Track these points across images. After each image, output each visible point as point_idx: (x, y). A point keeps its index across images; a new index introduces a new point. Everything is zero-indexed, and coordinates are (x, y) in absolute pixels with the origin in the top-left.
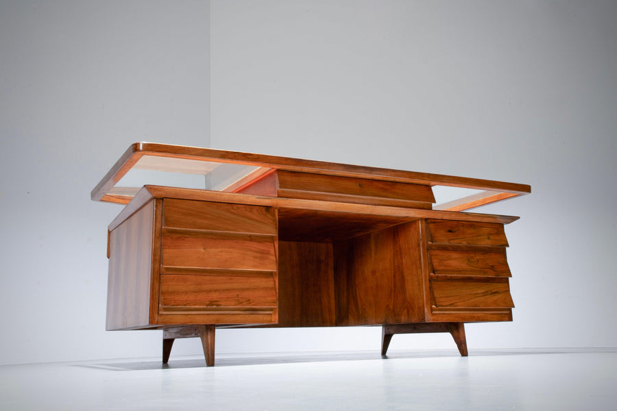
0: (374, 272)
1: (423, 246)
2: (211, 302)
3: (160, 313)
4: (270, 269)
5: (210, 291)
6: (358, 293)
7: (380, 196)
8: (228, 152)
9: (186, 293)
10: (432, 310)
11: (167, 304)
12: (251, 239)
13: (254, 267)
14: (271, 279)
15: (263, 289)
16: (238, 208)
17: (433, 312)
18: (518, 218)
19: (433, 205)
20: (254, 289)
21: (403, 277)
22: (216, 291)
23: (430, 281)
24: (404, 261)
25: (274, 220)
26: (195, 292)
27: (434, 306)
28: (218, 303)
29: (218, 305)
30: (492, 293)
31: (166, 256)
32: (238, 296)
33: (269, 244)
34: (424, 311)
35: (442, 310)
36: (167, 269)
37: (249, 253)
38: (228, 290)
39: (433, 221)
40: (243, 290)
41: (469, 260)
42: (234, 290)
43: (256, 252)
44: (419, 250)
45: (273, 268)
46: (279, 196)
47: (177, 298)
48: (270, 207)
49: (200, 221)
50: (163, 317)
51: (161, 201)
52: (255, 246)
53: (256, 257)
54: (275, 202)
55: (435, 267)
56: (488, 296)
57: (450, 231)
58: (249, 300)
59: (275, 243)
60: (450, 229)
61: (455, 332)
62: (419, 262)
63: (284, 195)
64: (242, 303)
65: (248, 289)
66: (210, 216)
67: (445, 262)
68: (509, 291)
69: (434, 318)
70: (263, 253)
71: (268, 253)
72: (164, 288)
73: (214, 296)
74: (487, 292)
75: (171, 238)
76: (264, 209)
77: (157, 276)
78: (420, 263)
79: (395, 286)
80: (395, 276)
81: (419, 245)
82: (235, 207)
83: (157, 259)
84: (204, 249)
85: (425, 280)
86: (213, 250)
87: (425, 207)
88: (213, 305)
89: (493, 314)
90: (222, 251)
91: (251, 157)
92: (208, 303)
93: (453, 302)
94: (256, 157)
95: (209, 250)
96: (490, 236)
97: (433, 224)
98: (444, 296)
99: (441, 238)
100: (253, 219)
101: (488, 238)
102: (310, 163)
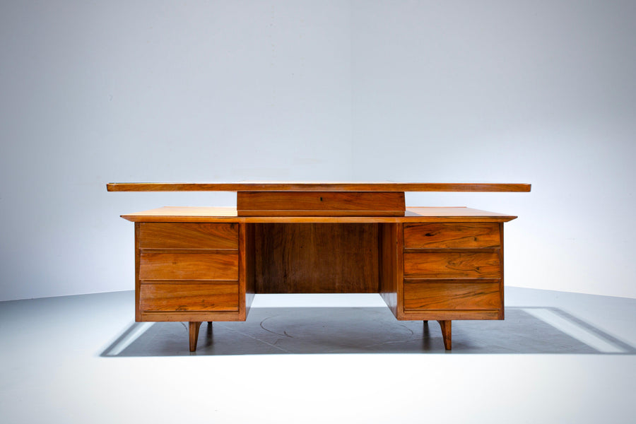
1: (399, 249)
2: (181, 306)
3: (142, 313)
4: (232, 278)
5: (180, 298)
7: (341, 209)
9: (160, 299)
10: (404, 310)
12: (218, 252)
13: (218, 277)
15: (227, 295)
16: (205, 227)
18: (516, 217)
19: (405, 212)
20: (219, 295)
22: (185, 297)
23: (404, 283)
25: (237, 236)
26: (167, 299)
28: (186, 307)
29: (186, 309)
30: (476, 295)
31: (141, 270)
32: (205, 301)
33: (234, 256)
37: (214, 265)
38: (195, 296)
39: (409, 225)
40: (209, 296)
41: (449, 263)
42: (201, 296)
43: (221, 263)
45: (235, 278)
46: (241, 216)
48: (235, 223)
50: (145, 316)
51: (139, 224)
52: (219, 257)
53: (220, 269)
54: (236, 220)
56: (470, 298)
57: (428, 235)
58: (215, 305)
59: (241, 255)
60: (428, 232)
63: (243, 214)
64: (208, 307)
65: (214, 295)
66: (178, 237)
67: (420, 266)
69: (407, 316)
70: (227, 264)
72: (142, 296)
73: (184, 301)
74: (469, 293)
75: (148, 255)
76: (229, 225)
81: (396, 247)
82: (202, 226)
84: (174, 263)
85: (400, 283)
86: (183, 264)
87: (396, 215)
88: (181, 309)
89: (480, 313)
90: (190, 265)
92: (177, 307)
93: (424, 304)
95: (178, 264)
96: (478, 238)
97: (409, 229)
98: (415, 298)
99: (415, 243)
100: (218, 236)
101: (476, 239)
102: (264, 186)
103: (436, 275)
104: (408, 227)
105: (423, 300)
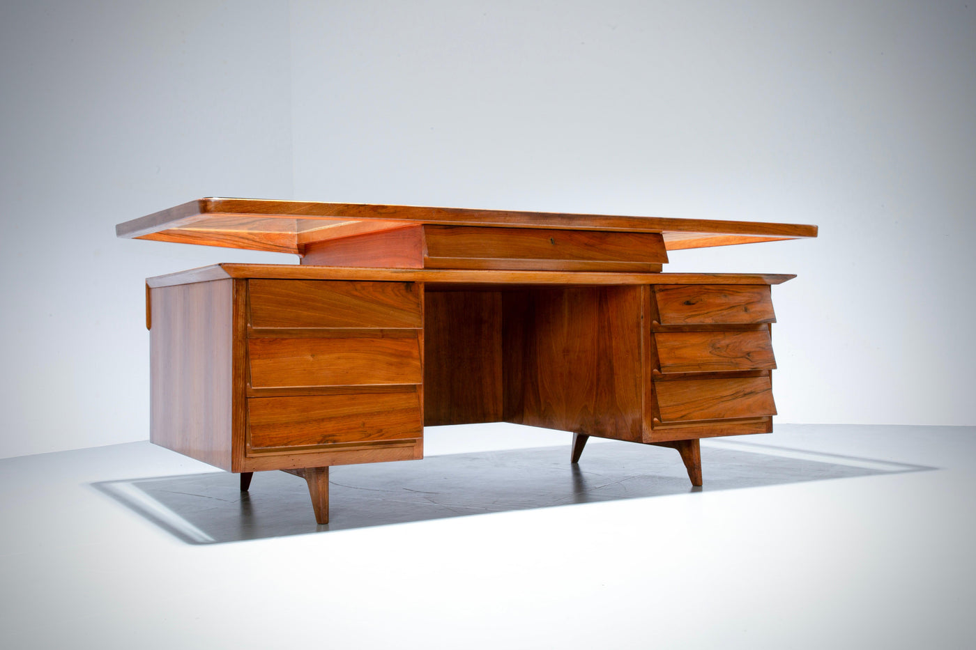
0: (566, 351)
1: (645, 327)
2: (325, 436)
3: (248, 455)
4: (413, 381)
5: (323, 420)
6: (539, 376)
7: (583, 258)
8: (348, 205)
9: (286, 425)
10: (653, 425)
11: (260, 445)
12: (384, 335)
13: (389, 379)
14: (414, 395)
15: (401, 411)
16: (363, 288)
17: (655, 428)
18: (794, 276)
19: (664, 265)
20: (389, 412)
21: (611, 368)
22: (330, 419)
23: (652, 381)
24: (613, 344)
25: (418, 305)
26: (299, 423)
27: (656, 419)
28: (335, 438)
29: (335, 441)
30: (745, 395)
31: (254, 371)
32: (364, 424)
33: (411, 341)
34: (641, 426)
35: (668, 424)
36: (257, 391)
37: (380, 357)
38: (349, 416)
39: (661, 287)
40: (372, 414)
41: (713, 346)
42: (357, 415)
43: (392, 355)
44: (639, 333)
45: (417, 380)
46: (426, 268)
47: (273, 434)
48: (413, 282)
49: (305, 313)
50: (253, 461)
51: (244, 282)
52: (388, 344)
53: (391, 364)
54: (420, 276)
55: (661, 362)
56: (739, 400)
57: (688, 303)
58: (381, 430)
59: (420, 338)
60: (688, 299)
61: (686, 451)
62: (637, 351)
63: (434, 264)
64: (370, 435)
65: (379, 413)
66: (320, 305)
67: (678, 353)
68: (771, 389)
69: (655, 436)
70: (402, 356)
71: (409, 355)
72: (252, 420)
73: (329, 427)
74: (737, 393)
75: (262, 342)
76: (403, 287)
77: (242, 401)
78: (639, 354)
79: (598, 380)
80: (598, 365)
81: (638, 325)
82: (358, 286)
83: (241, 373)
84: (312, 356)
85: (646, 381)
86: (327, 356)
87: (651, 269)
88: (327, 441)
89: (743, 424)
90: (339, 358)
91: (384, 211)
92: (319, 438)
93: (683, 413)
94: (392, 211)
95: (321, 357)
96: (749, 307)
97: (662, 293)
98: (672, 404)
99: (673, 315)
100: (387, 305)
101: (746, 310)
102: (476, 214)
103: (699, 365)
104: (661, 290)
105: (683, 407)
